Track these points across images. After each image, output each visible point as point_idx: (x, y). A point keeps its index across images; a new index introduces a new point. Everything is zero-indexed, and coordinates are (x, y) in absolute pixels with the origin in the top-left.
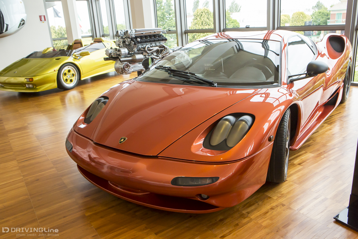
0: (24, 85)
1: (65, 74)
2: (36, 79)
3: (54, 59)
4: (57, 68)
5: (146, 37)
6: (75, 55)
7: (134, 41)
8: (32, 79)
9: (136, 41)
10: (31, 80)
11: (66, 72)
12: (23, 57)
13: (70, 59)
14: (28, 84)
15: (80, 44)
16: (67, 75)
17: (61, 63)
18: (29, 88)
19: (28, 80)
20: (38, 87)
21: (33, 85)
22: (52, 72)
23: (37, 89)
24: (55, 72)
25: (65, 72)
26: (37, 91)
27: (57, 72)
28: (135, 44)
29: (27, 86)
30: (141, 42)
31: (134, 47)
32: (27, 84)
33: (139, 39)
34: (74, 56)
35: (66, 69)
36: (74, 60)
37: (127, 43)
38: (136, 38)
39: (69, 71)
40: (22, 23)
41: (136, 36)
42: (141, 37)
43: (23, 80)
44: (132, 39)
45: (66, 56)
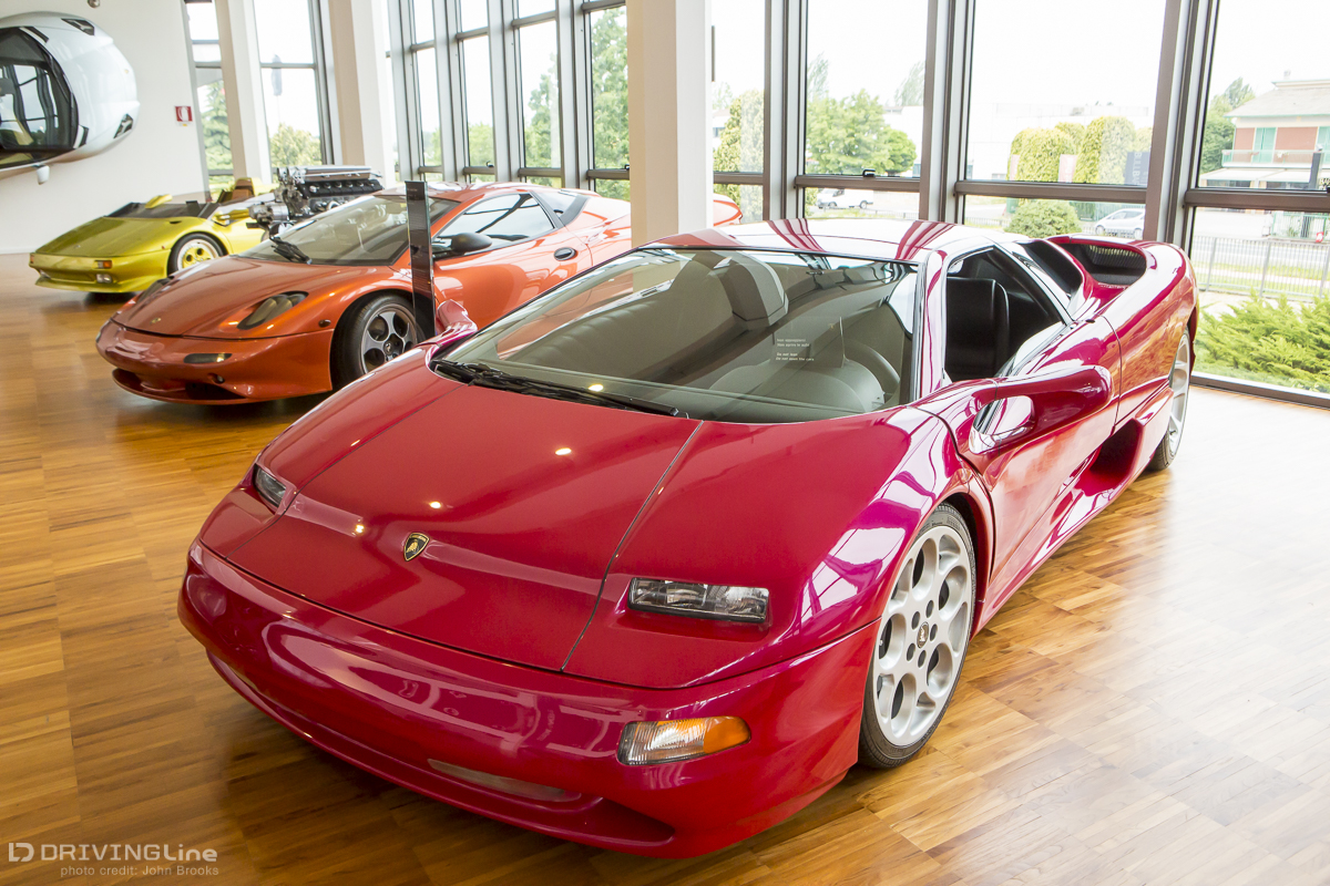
0: (92, 276)
1: (189, 258)
2: (117, 263)
3: (166, 223)
4: (170, 242)
5: (334, 183)
6: (218, 217)
7: (302, 192)
8: (110, 262)
9: (306, 193)
10: (107, 265)
11: (193, 254)
12: (101, 215)
13: (206, 225)
14: (103, 274)
15: (247, 191)
16: (194, 261)
17: (181, 231)
18: (104, 284)
19: (101, 265)
20: (121, 283)
21: (112, 276)
22: (158, 251)
23: (119, 286)
24: (164, 252)
25: (189, 253)
26: (120, 291)
27: (170, 251)
28: (304, 197)
29: (99, 278)
30: (317, 195)
31: (301, 206)
32: (99, 273)
33: (314, 189)
34: (215, 219)
35: (191, 247)
36: (214, 228)
37: (290, 195)
38: (308, 184)
39: (200, 252)
40: (125, 125)
41: (308, 180)
42: (322, 184)
43: (90, 263)
44: (299, 186)
45: (196, 216)
